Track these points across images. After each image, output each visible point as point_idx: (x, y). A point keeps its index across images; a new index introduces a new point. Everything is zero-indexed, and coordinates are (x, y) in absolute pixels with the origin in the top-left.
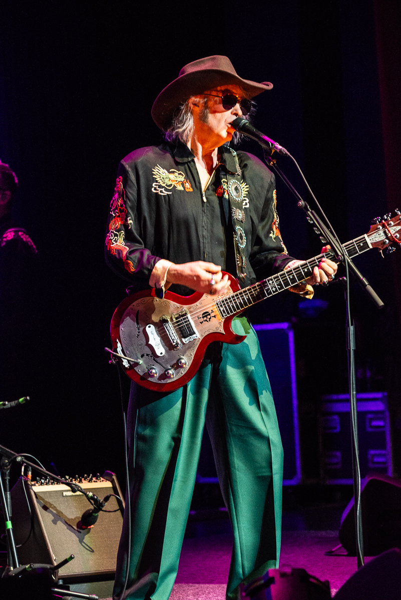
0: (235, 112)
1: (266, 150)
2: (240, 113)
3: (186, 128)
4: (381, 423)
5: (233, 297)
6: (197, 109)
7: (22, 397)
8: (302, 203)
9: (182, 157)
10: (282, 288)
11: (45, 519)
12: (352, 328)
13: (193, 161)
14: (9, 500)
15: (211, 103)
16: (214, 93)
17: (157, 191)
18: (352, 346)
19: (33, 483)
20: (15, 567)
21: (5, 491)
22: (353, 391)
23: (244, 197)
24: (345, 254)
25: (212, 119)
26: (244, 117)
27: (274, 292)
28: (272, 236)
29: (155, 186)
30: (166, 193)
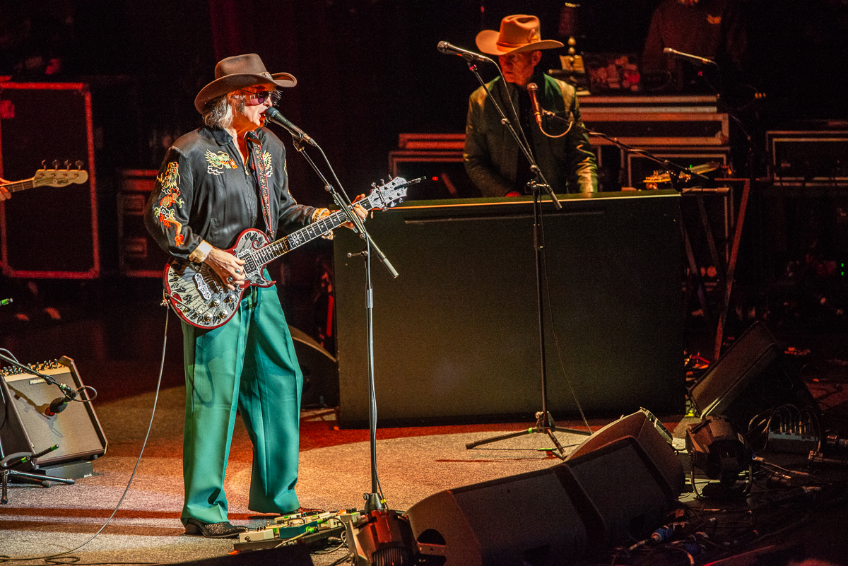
0: (266, 104)
2: (270, 104)
7: (5, 299)
8: (329, 187)
11: (19, 406)
13: (232, 142)
17: (212, 173)
25: (246, 110)
29: (210, 169)
30: (219, 173)
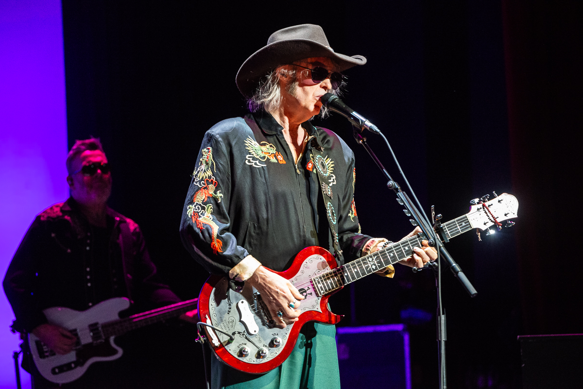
0: (324, 85)
1: (355, 128)
3: (273, 98)
5: (331, 274)
6: (284, 80)
8: (391, 183)
9: (270, 129)
10: (382, 265)
12: (443, 317)
13: (281, 132)
15: (300, 77)
16: (304, 64)
17: (251, 164)
18: (443, 337)
22: (443, 386)
23: (331, 173)
24: (436, 238)
26: (334, 91)
27: (374, 270)
28: (351, 216)
29: (249, 159)
30: (261, 165)
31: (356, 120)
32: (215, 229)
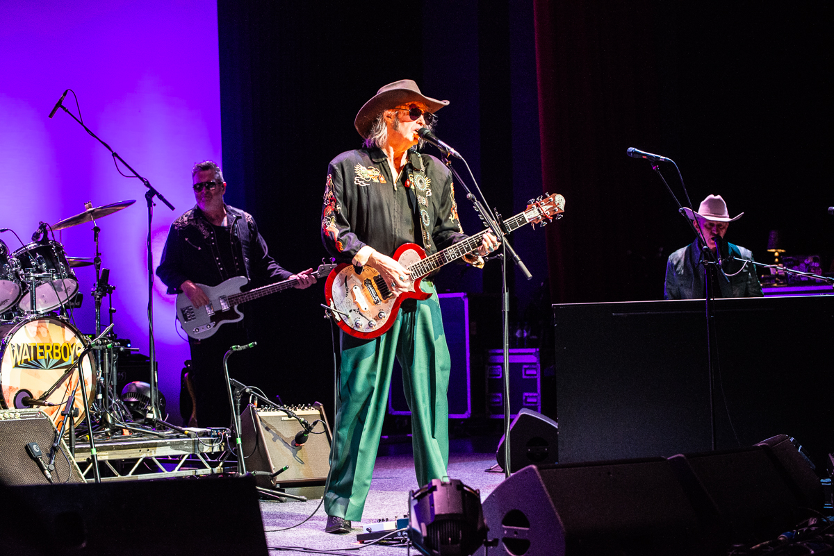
0: (420, 122)
1: (443, 154)
2: (424, 122)
3: (382, 136)
4: (534, 372)
5: (421, 263)
6: (390, 121)
7: (251, 343)
8: (470, 195)
9: (378, 158)
10: (459, 255)
11: (266, 437)
12: (507, 294)
13: (386, 160)
14: (239, 422)
15: (401, 116)
16: (403, 107)
17: (358, 184)
18: (507, 309)
19: (258, 409)
20: (243, 473)
21: (237, 414)
23: (427, 188)
24: (502, 236)
25: (401, 127)
27: (453, 259)
28: (451, 219)
29: (357, 180)
30: (365, 185)
31: (444, 148)
32: (337, 233)
